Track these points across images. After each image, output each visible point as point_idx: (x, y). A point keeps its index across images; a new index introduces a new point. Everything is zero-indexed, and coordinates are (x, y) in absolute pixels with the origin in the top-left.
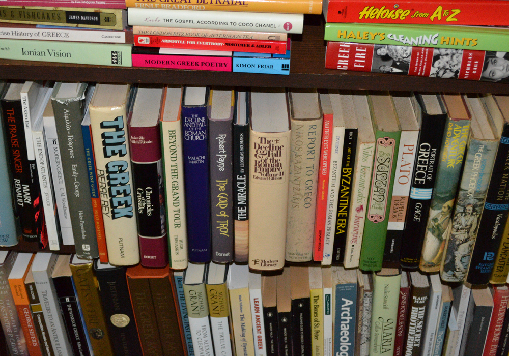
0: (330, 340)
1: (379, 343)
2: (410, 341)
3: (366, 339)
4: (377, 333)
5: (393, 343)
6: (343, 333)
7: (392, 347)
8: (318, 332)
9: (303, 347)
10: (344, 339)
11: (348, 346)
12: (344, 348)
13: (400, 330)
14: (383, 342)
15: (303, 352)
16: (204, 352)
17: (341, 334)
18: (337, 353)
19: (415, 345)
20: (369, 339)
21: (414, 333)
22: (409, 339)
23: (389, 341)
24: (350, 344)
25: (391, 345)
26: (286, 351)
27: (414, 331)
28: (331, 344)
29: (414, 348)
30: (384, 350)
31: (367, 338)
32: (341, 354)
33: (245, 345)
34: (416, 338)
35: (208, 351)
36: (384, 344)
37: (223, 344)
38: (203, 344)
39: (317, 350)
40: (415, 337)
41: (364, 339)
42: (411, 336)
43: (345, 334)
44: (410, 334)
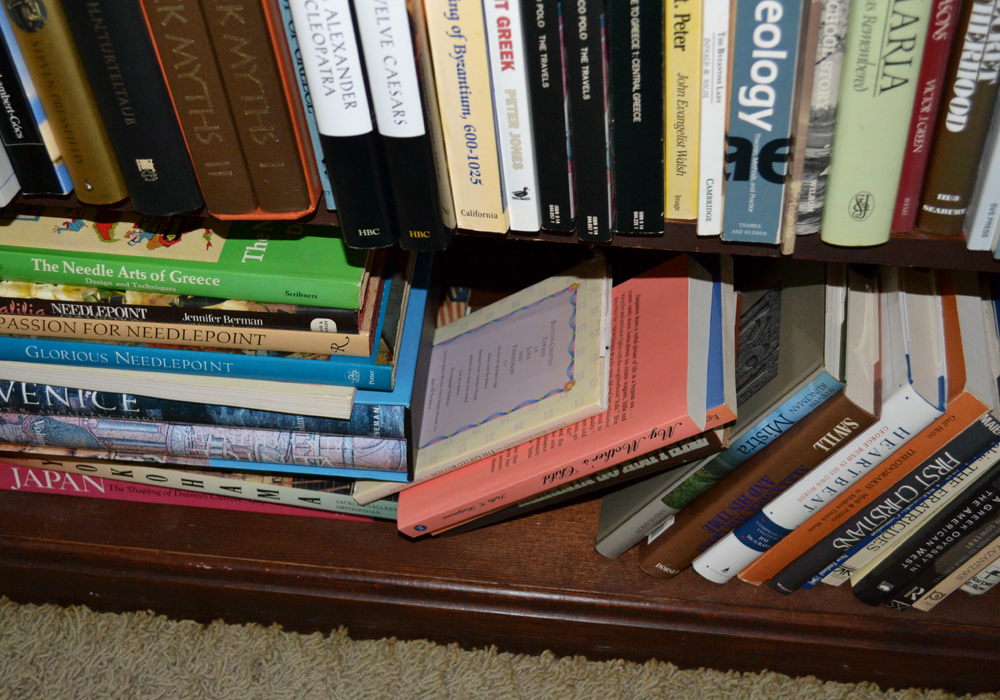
0: (720, 41)
1: (874, 56)
2: (971, 60)
3: (835, 42)
4: (871, 13)
5: (917, 54)
6: (765, 12)
7: (912, 73)
8: (685, 18)
9: (636, 66)
10: (767, 36)
11: (776, 61)
12: (764, 72)
13: (944, 16)
14: (887, 50)
15: (636, 86)
16: (329, 56)
17: (758, 16)
18: (743, 90)
19: (985, 76)
20: (842, 42)
21: (984, 30)
22: (965, 55)
23: (907, 45)
24: (782, 55)
25: (910, 62)
26: (586, 72)
27: (987, 20)
28: (725, 56)
29: (981, 85)
30: (887, 82)
31: (839, 38)
32: (754, 90)
33: (461, 51)
34: (991, 47)
35: (340, 52)
36: (891, 59)
37: (384, 25)
38: (325, 23)
39: (682, 88)
40: (986, 43)
41: (827, 43)
42: (976, 40)
43: (772, 18)
44: (973, 34)
